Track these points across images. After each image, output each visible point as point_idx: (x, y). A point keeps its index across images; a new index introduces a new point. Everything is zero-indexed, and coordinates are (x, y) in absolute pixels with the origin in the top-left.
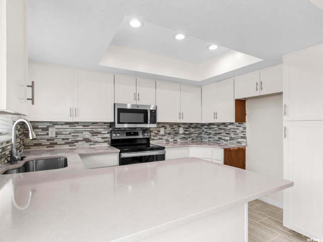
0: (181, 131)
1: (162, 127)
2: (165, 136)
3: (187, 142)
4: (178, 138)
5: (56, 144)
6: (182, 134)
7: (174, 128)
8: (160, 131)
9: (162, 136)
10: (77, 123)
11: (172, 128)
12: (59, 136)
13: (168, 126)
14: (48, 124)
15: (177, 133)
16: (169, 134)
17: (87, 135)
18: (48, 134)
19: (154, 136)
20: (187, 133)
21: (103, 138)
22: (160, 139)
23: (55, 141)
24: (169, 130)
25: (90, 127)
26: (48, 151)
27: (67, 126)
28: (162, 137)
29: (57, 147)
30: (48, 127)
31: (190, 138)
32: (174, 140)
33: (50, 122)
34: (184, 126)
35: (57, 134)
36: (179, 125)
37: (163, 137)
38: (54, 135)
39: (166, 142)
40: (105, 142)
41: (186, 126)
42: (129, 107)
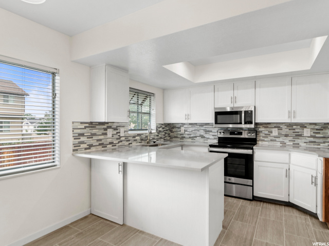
0: (307, 132)
1: (275, 127)
2: (279, 137)
3: (319, 148)
4: (301, 142)
5: (184, 137)
6: (308, 137)
7: (294, 129)
8: (272, 132)
9: (275, 137)
10: (196, 124)
11: (290, 129)
12: (186, 133)
13: (283, 127)
14: (180, 125)
15: (300, 135)
16: (286, 136)
17: (202, 133)
18: (180, 131)
19: (263, 137)
20: (317, 135)
21: (213, 136)
22: (271, 140)
23: (184, 136)
24: (285, 130)
25: (204, 127)
26: (181, 141)
27: (190, 126)
28: (275, 139)
29: (185, 140)
30: (181, 126)
31: (324, 143)
32: (293, 144)
33: (182, 124)
34: (312, 127)
35: (185, 131)
36: (303, 126)
37: (277, 139)
38: (183, 132)
39: (281, 145)
40: (215, 139)
41: (317, 127)
42: (228, 110)
